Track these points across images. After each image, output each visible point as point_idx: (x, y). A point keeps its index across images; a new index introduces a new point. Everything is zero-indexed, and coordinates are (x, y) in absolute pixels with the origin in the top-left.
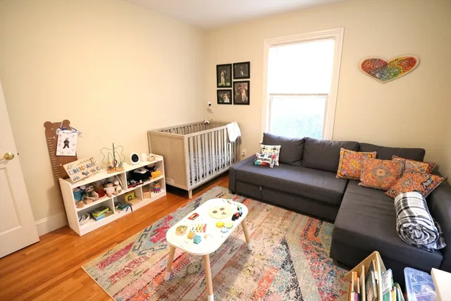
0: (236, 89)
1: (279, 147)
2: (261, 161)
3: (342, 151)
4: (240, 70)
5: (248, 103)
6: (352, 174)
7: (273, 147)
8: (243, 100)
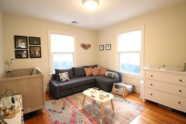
0: (31, 50)
1: (67, 72)
2: (65, 80)
3: (85, 69)
4: (34, 41)
5: (40, 57)
6: (90, 74)
7: (65, 73)
8: (37, 55)
